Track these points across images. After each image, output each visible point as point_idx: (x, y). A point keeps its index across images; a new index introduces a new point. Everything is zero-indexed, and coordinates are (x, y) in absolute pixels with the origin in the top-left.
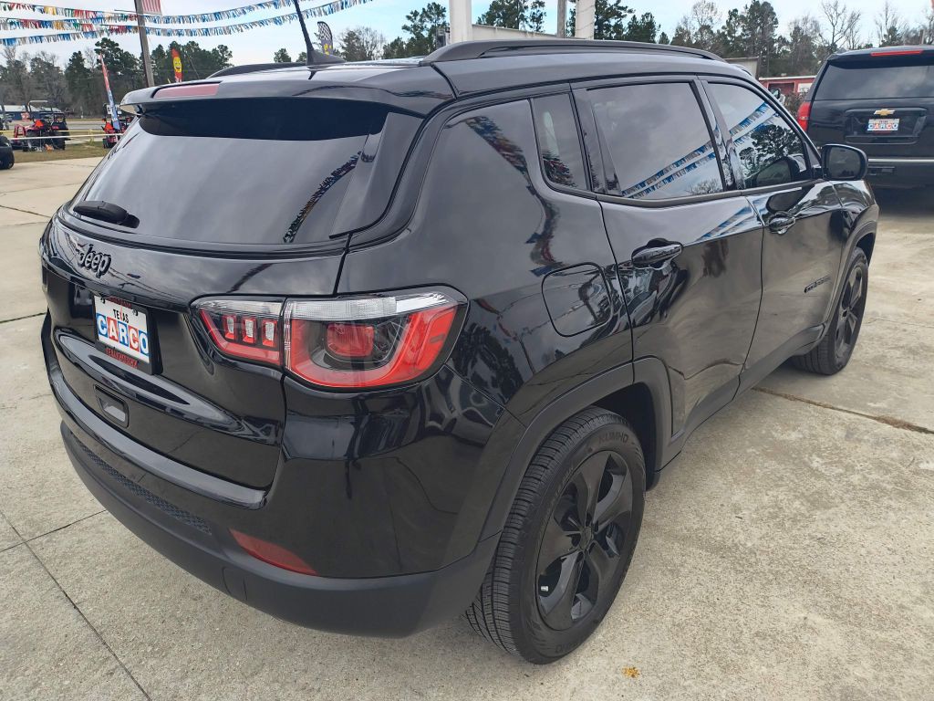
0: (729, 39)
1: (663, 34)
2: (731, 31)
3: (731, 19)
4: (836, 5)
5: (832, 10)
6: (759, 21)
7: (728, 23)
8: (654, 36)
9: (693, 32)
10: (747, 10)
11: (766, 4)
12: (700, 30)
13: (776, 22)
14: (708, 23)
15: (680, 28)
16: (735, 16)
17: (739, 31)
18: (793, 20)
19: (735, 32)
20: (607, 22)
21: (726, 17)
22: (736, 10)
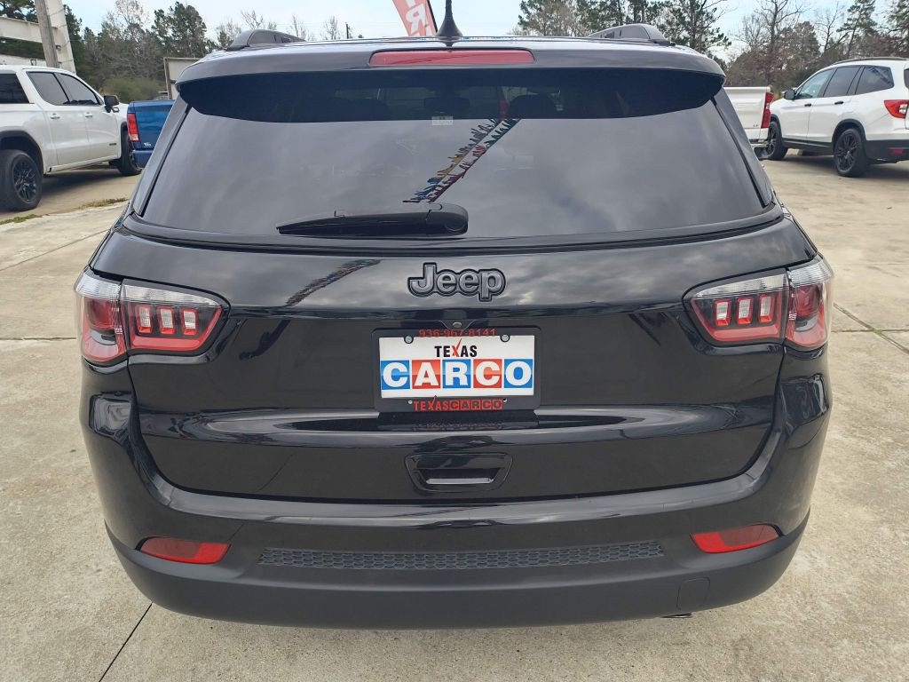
0: (161, 39)
1: (87, 29)
2: (162, 32)
3: (158, 19)
4: (254, 15)
5: (252, 20)
6: (187, 24)
7: (157, 23)
8: (79, 30)
9: (122, 31)
10: (173, 12)
11: (190, 7)
12: (129, 27)
13: (204, 26)
14: (137, 21)
15: (107, 24)
16: (163, 16)
17: (170, 33)
18: (218, 25)
19: (166, 33)
20: (17, 11)
21: (153, 17)
22: (161, 11)
